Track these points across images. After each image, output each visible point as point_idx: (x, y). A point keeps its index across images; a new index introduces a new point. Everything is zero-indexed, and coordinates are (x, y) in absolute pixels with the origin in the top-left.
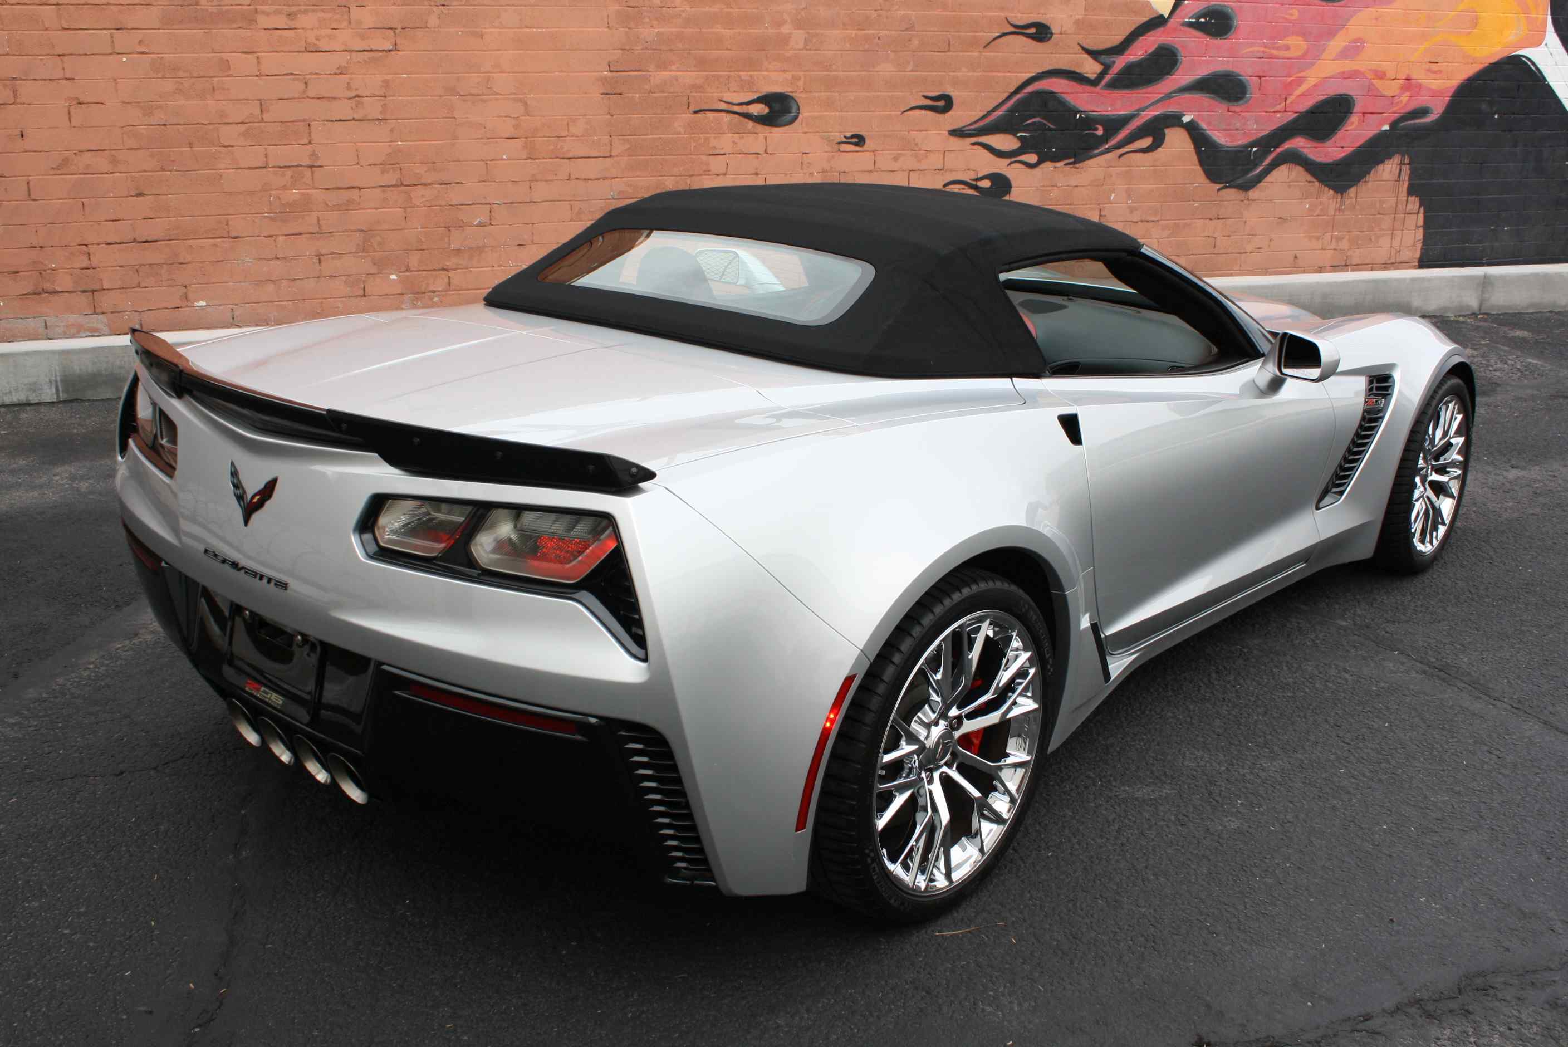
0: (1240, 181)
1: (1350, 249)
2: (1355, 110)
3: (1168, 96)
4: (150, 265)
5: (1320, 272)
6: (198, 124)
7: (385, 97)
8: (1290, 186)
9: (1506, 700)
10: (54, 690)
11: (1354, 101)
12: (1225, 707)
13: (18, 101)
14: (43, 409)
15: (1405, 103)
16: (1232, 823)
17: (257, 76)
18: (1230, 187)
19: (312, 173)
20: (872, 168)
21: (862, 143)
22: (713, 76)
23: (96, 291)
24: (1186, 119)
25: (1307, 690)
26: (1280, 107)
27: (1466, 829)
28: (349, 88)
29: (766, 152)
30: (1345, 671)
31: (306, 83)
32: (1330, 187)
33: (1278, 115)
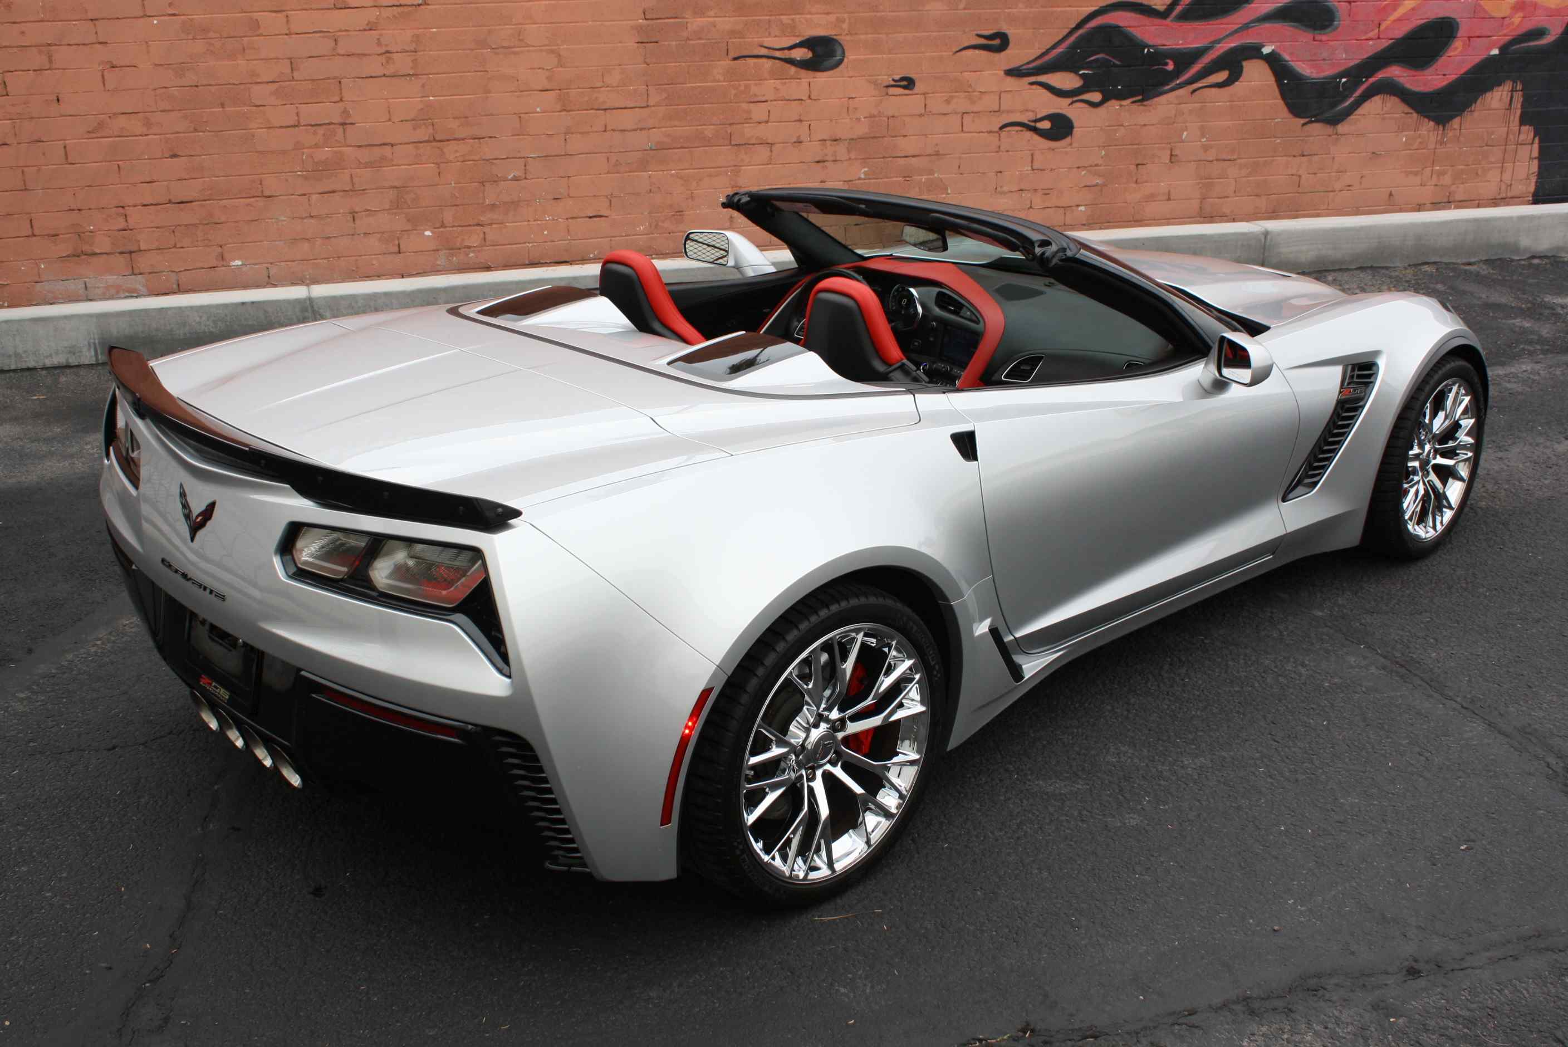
0: (1327, 115)
1: (1454, 184)
2: (1459, 35)
3: (1246, 27)
4: (186, 225)
5: (1419, 211)
6: (230, 84)
7: (416, 52)
8: (1384, 119)
9: (1459, 699)
10: (63, 666)
11: (1458, 24)
12: (1167, 702)
13: (54, 66)
14: (82, 372)
15: (1519, 24)
16: (1132, 820)
17: (286, 34)
18: (1316, 121)
19: (344, 130)
20: (923, 111)
21: (911, 86)
22: (753, 21)
23: (134, 252)
24: (1266, 50)
25: (1257, 685)
26: (1373, 34)
27: (1363, 833)
28: (379, 43)
29: (809, 97)
30: (1303, 665)
31: (335, 40)
32: (1430, 118)
33: (1371, 43)
